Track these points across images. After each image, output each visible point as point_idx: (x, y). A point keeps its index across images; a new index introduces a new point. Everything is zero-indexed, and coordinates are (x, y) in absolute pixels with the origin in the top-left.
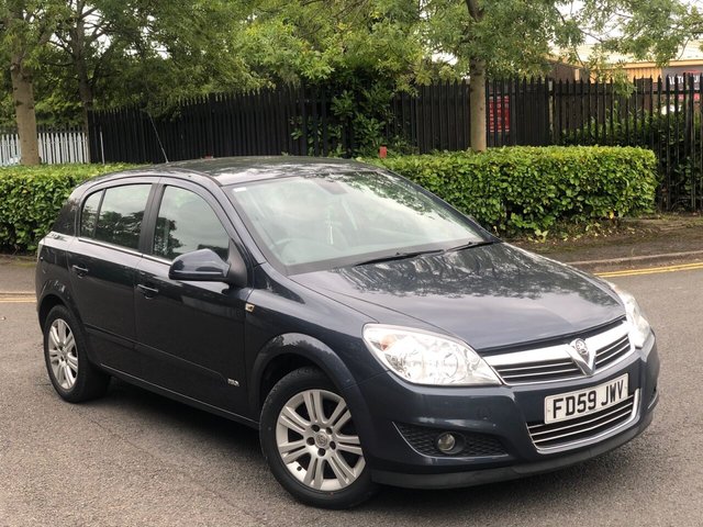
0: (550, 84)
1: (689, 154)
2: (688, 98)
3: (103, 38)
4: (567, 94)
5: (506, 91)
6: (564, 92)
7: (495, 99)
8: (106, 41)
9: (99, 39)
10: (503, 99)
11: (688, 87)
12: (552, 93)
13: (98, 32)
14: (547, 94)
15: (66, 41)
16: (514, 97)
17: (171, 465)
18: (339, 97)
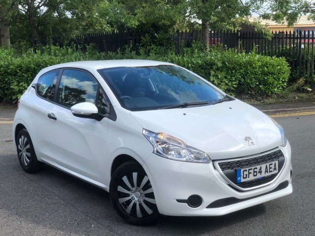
0: (239, 33)
1: (299, 66)
2: (299, 41)
3: (42, 8)
4: (246, 38)
5: (219, 36)
6: (245, 36)
7: (214, 39)
8: (44, 9)
9: (41, 8)
10: (218, 39)
11: (299, 36)
12: (240, 37)
13: (40, 5)
14: (238, 38)
15: (26, 9)
16: (222, 39)
17: (53, 193)
18: (144, 37)
